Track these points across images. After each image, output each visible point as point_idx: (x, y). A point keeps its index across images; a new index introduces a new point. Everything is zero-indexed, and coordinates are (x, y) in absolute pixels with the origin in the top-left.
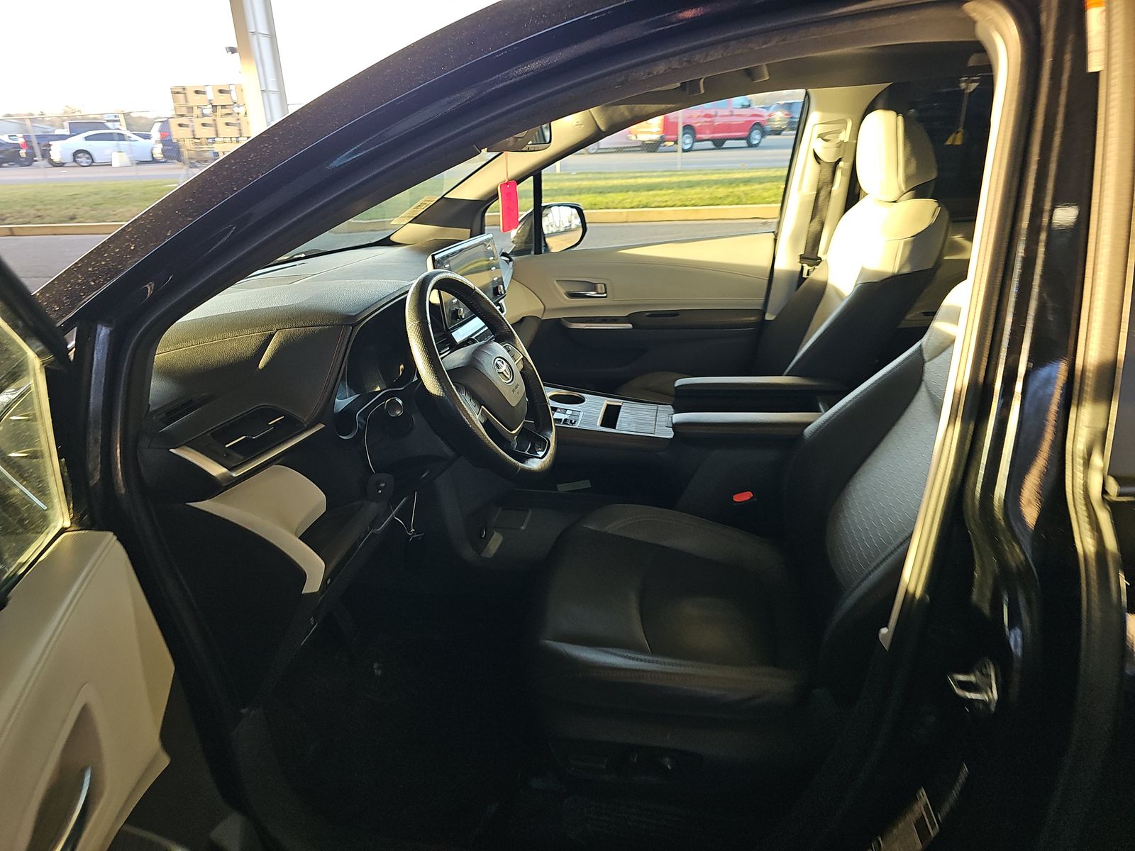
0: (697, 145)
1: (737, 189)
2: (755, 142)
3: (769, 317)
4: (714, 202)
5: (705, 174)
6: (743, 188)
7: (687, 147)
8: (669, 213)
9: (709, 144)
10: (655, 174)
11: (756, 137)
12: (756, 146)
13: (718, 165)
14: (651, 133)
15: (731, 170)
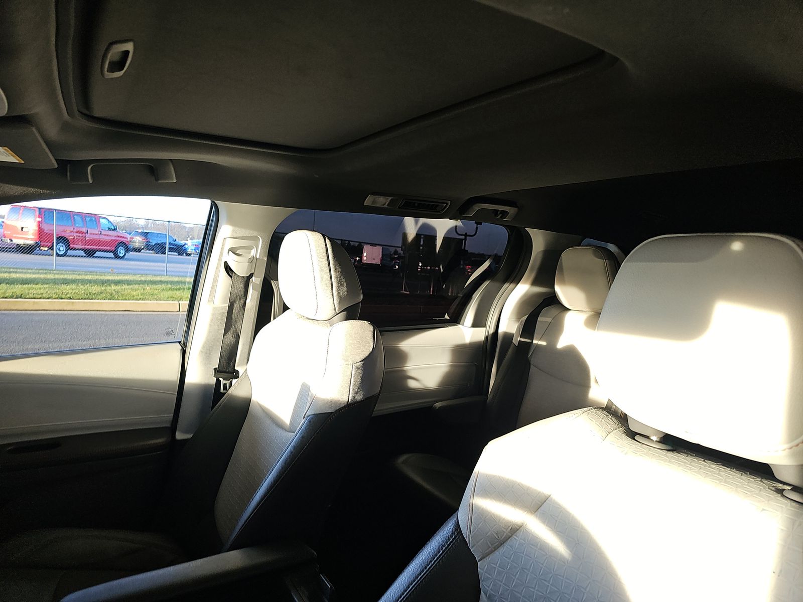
0: (70, 252)
1: (109, 288)
2: (121, 255)
3: (179, 436)
4: (90, 296)
5: (79, 274)
6: (113, 287)
7: (61, 253)
8: (44, 304)
9: (82, 253)
10: (30, 271)
11: (121, 251)
12: (122, 258)
13: (90, 269)
14: (27, 239)
15: (104, 273)
